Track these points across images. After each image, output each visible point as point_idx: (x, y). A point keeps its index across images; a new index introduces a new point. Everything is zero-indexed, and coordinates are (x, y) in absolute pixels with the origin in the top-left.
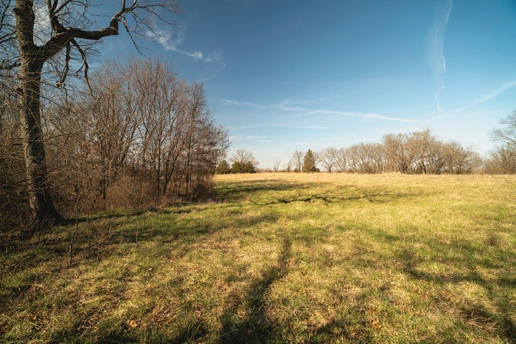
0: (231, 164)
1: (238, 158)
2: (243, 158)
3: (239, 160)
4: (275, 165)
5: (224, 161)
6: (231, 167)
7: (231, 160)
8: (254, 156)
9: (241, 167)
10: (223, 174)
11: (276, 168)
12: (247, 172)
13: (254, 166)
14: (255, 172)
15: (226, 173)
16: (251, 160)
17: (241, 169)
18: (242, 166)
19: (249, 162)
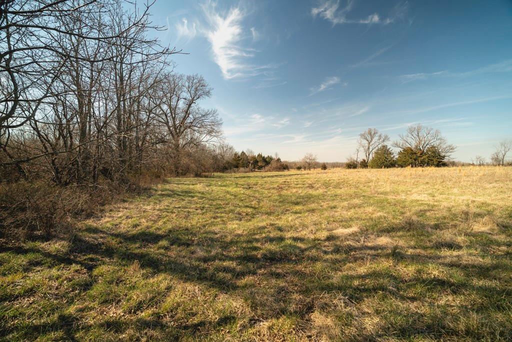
0: (396, 152)
1: (410, 140)
2: (420, 141)
3: (412, 143)
4: (496, 151)
5: (384, 146)
6: (397, 157)
7: (397, 145)
8: (443, 135)
9: (415, 157)
10: (381, 168)
11: (501, 156)
12: (428, 165)
13: (443, 154)
14: (445, 165)
15: (388, 166)
16: (435, 143)
17: (415, 160)
18: (419, 155)
19: (433, 147)
